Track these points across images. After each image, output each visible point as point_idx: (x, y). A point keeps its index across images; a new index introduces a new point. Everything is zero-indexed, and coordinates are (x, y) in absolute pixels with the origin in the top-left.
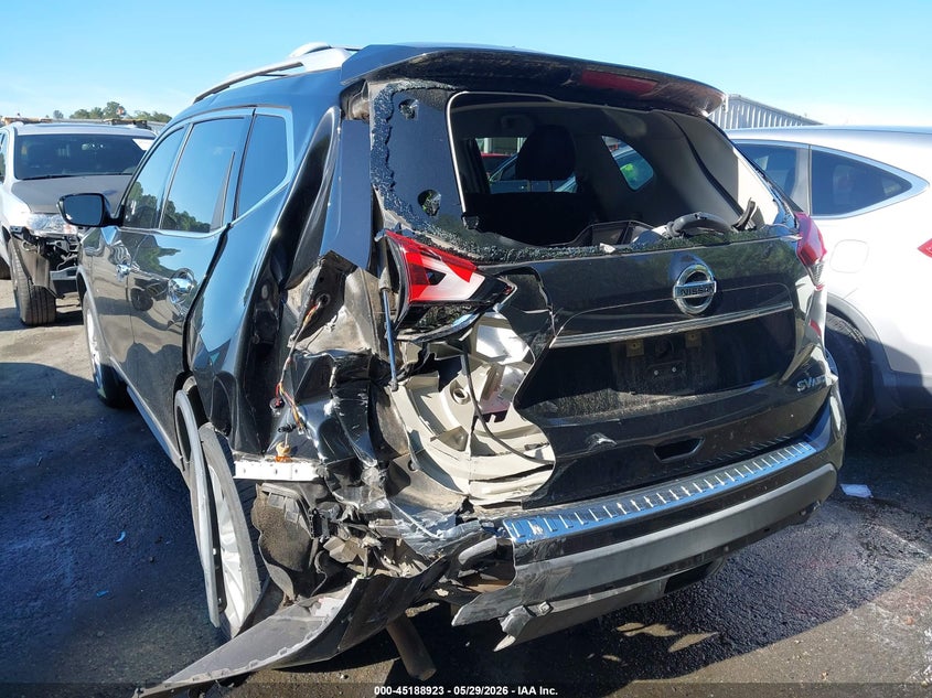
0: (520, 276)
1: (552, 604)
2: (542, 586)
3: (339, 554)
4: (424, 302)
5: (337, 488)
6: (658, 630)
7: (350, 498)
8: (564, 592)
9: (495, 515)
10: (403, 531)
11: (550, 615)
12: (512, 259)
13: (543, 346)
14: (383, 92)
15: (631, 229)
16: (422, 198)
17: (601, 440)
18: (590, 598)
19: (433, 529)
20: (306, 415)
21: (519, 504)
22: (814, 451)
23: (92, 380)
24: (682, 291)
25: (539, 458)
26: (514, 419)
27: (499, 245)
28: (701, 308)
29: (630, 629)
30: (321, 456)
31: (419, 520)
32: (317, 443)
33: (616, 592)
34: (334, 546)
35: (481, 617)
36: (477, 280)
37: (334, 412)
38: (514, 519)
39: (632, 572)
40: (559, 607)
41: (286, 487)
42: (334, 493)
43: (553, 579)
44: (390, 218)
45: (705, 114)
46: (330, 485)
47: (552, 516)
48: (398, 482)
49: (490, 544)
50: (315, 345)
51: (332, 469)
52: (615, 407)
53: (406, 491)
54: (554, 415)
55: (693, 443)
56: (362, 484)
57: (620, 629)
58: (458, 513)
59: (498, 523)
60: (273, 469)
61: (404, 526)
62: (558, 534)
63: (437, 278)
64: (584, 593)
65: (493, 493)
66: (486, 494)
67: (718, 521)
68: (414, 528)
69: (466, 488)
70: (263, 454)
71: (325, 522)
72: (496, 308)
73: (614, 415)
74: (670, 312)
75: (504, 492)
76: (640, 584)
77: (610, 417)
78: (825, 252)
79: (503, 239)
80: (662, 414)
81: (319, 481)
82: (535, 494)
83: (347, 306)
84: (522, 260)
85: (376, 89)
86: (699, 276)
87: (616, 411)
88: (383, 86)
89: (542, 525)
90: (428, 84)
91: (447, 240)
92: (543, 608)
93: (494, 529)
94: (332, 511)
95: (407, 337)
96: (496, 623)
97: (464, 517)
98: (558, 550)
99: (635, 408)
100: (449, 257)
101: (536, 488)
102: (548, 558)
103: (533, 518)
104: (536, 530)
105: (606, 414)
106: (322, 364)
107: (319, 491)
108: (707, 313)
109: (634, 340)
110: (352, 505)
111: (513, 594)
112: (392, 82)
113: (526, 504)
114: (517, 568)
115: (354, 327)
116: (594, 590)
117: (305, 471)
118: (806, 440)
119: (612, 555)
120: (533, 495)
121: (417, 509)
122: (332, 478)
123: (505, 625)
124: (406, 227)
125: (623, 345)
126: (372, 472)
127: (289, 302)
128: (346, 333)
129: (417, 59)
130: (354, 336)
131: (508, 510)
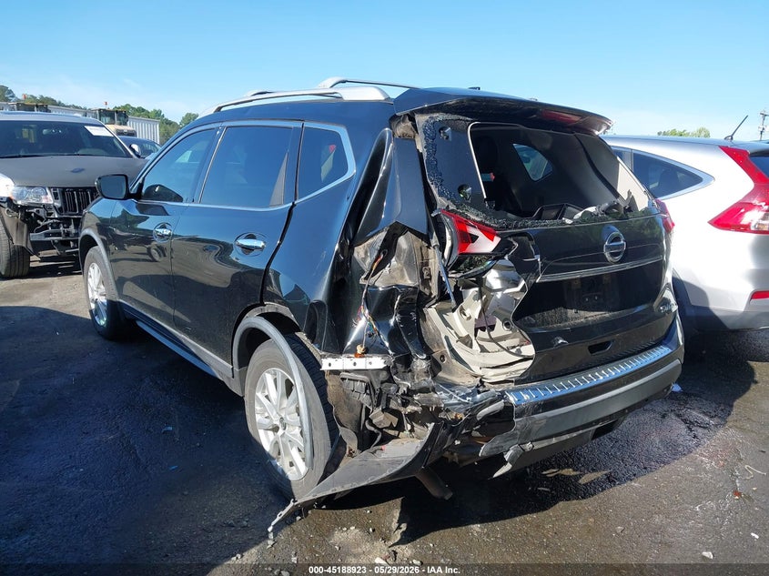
0: (520, 238)
1: (534, 443)
2: (530, 431)
3: (381, 421)
4: (467, 254)
5: (396, 373)
6: (569, 472)
7: (404, 380)
8: (542, 436)
9: (500, 388)
10: (443, 399)
11: (532, 450)
12: (516, 227)
13: (533, 281)
14: (427, 121)
15: (565, 209)
16: (461, 189)
17: (560, 341)
18: (554, 440)
19: (464, 397)
20: (378, 326)
21: (512, 382)
22: (670, 351)
23: (90, 317)
24: (608, 247)
25: (518, 353)
26: (500, 329)
27: (508, 219)
28: (618, 258)
29: (550, 473)
30: (390, 352)
31: (454, 392)
32: (387, 344)
33: (567, 436)
34: (375, 416)
35: (495, 452)
36: (497, 240)
37: (395, 323)
38: (512, 391)
39: (579, 423)
40: (538, 446)
41: (359, 374)
42: (395, 377)
43: (536, 428)
44: (441, 202)
45: (597, 133)
46: (393, 371)
47: (534, 389)
48: (436, 369)
49: (499, 405)
50: (381, 282)
51: (397, 361)
52: (566, 321)
53: (440, 374)
54: (534, 325)
55: (607, 344)
56: (410, 371)
57: (544, 473)
58: (478, 386)
59: (503, 393)
60: (353, 362)
61: (444, 395)
62: (539, 399)
63: (474, 238)
64: (550, 437)
65: (494, 375)
66: (491, 376)
67: (632, 389)
68: (451, 397)
69: (480, 372)
70: (341, 354)
71: (384, 397)
72: (506, 257)
73: (567, 325)
74: (601, 260)
75: (501, 375)
76: (581, 432)
77: (565, 326)
78: (673, 225)
79: (509, 215)
80: (593, 325)
81: (387, 369)
82: (522, 375)
83: (398, 257)
84: (521, 228)
85: (421, 119)
86: (617, 239)
87: (567, 323)
88: (426, 117)
89: (529, 394)
90: (455, 117)
91: (477, 215)
92: (528, 446)
93: (502, 396)
94: (393, 388)
95: (453, 276)
96: (502, 455)
97: (481, 389)
98: (539, 409)
99: (577, 321)
100: (481, 226)
101: (522, 372)
102: (533, 414)
103: (522, 390)
104: (526, 397)
105: (562, 325)
106: (391, 293)
107: (384, 375)
108: (620, 262)
109: (576, 279)
110: (405, 385)
111: (513, 436)
112: (432, 115)
113: (517, 382)
114: (515, 420)
115: (402, 270)
116: (569, 432)
117: (377, 362)
118: (665, 345)
119: (569, 412)
120: (521, 376)
121: (450, 385)
122: (395, 367)
123: (507, 457)
124: (452, 207)
125: (569, 282)
126: (420, 364)
127: (355, 255)
128: (397, 275)
129: (452, 102)
130: (403, 276)
131: (506, 385)
